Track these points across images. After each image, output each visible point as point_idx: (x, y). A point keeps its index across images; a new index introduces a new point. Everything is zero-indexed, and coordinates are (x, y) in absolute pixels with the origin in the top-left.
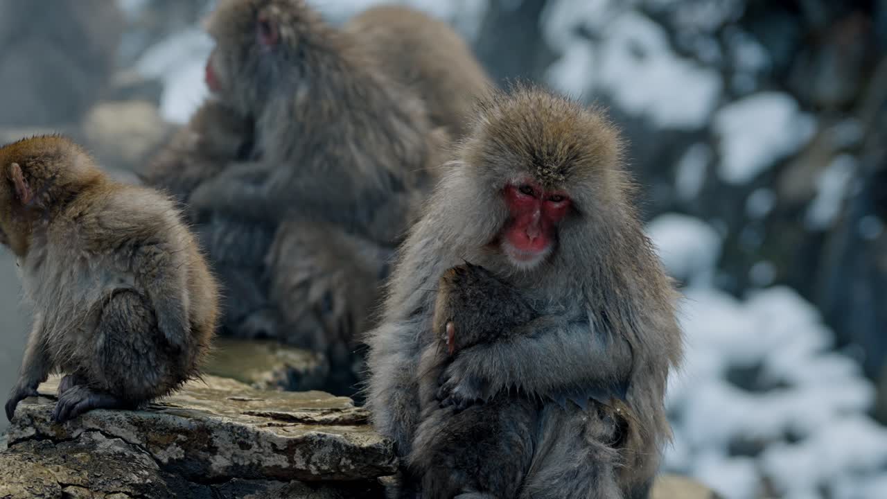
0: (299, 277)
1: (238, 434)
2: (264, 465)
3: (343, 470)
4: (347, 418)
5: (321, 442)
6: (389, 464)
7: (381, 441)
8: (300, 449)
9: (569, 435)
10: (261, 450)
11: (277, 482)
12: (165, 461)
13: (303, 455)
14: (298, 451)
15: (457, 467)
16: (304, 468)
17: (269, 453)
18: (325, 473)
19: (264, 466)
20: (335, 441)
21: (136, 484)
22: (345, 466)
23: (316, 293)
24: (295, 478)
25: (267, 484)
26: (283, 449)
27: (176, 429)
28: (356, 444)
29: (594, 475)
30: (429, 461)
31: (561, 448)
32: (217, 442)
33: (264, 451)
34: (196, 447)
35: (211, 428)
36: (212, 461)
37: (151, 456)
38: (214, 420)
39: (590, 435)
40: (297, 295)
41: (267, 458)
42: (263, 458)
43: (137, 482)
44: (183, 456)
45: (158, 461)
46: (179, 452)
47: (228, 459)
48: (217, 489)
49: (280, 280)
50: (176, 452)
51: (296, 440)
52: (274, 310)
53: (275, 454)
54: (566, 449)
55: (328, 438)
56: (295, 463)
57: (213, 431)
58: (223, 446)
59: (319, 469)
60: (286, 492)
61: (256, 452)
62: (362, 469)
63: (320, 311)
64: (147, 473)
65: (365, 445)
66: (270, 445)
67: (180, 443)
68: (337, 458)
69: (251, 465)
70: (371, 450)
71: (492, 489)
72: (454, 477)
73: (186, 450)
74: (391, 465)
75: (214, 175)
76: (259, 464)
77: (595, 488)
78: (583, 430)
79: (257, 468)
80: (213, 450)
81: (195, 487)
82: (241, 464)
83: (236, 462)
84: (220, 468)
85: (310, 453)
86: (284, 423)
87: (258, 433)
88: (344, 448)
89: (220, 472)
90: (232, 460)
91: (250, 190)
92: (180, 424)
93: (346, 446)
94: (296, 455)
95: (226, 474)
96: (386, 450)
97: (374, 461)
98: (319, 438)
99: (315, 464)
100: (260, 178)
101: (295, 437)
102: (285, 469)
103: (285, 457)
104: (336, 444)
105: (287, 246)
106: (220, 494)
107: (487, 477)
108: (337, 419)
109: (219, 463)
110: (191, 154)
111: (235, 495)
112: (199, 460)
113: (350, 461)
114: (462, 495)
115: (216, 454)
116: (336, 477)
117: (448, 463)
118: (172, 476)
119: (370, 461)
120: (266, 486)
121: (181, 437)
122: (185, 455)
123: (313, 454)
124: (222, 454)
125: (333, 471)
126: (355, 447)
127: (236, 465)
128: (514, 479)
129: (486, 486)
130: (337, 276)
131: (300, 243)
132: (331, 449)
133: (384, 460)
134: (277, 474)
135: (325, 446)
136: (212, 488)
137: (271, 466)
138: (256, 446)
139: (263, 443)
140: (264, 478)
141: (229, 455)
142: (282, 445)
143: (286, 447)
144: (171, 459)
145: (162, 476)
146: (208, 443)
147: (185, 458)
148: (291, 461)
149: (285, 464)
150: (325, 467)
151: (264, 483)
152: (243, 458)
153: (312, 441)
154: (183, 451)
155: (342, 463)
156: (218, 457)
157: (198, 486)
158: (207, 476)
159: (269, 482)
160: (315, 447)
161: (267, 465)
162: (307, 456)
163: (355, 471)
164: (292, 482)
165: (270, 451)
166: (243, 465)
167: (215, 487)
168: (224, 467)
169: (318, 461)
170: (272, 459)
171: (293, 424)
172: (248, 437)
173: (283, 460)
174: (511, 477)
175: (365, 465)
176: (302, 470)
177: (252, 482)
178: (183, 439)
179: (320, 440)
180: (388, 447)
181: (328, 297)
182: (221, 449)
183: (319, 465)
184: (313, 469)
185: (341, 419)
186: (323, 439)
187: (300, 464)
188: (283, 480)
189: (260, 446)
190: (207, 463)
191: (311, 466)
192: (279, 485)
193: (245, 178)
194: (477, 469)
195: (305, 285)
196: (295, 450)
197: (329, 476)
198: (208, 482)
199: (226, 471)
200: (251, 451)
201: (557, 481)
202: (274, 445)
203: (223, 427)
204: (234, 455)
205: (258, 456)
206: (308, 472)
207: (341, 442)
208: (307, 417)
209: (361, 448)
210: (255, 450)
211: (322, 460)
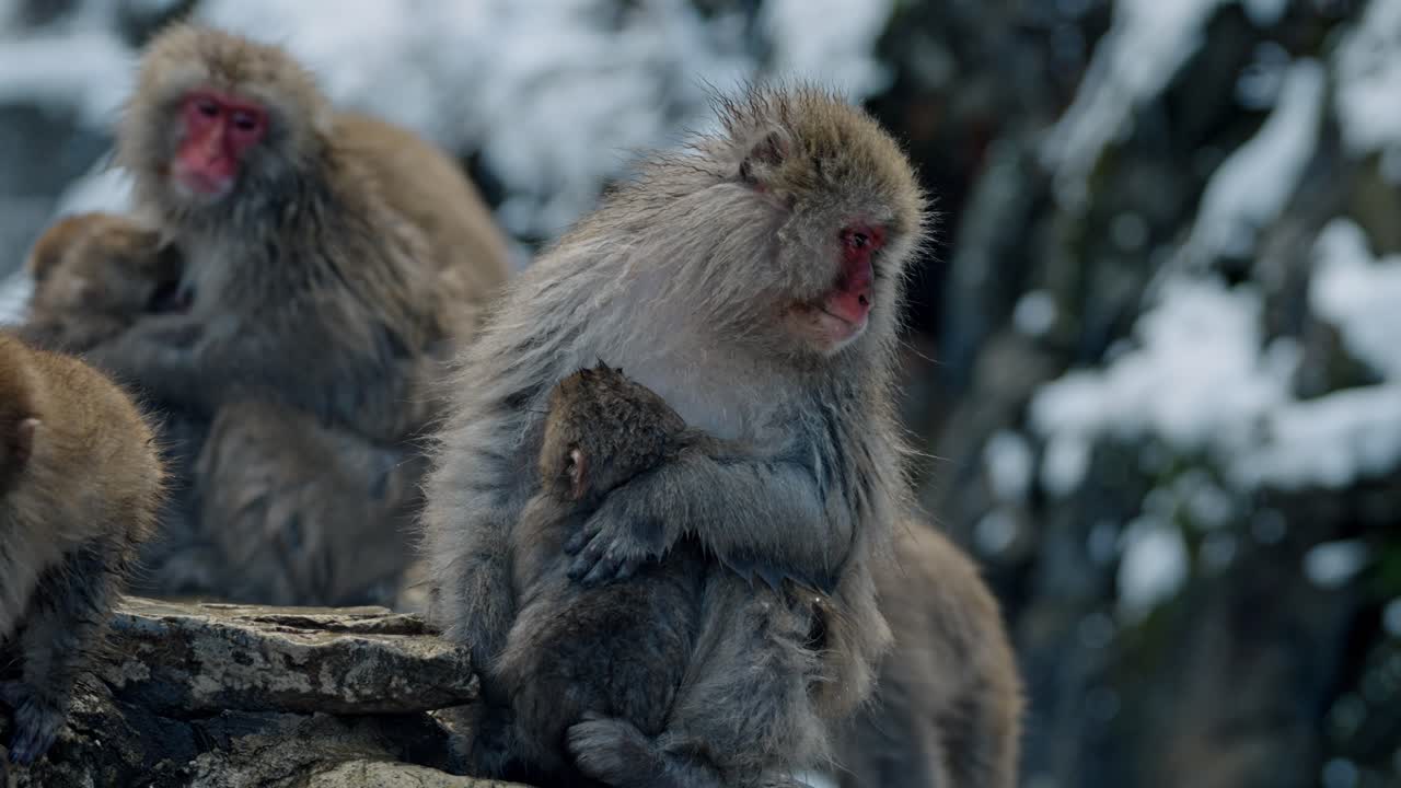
0: (250, 493)
1: (233, 641)
2: (273, 688)
3: (395, 696)
4: (393, 623)
5: (360, 654)
6: (464, 685)
7: (452, 650)
8: (328, 663)
9: (741, 629)
10: (269, 666)
11: (292, 715)
12: (121, 684)
13: (334, 674)
14: (325, 667)
15: (577, 678)
16: (335, 693)
17: (281, 671)
18: (367, 700)
19: (272, 690)
20: (381, 651)
21: (82, 713)
22: (398, 689)
23: (277, 517)
24: (320, 710)
25: (277, 718)
26: (302, 663)
27: (138, 634)
28: (414, 655)
29: (781, 694)
30: (532, 667)
31: (729, 648)
32: (201, 654)
33: (273, 667)
34: (168, 663)
35: (191, 631)
36: (193, 684)
37: (99, 677)
38: (195, 620)
39: (775, 630)
40: (248, 521)
41: (278, 679)
42: (271, 677)
43: (83, 711)
44: (148, 676)
45: (111, 685)
46: (142, 670)
47: (217, 681)
48: (201, 727)
49: (220, 497)
50: (139, 672)
51: (322, 649)
52: (210, 547)
53: (290, 672)
54: (738, 650)
55: (371, 646)
56: (320, 684)
57: (193, 638)
58: (209, 660)
59: (357, 694)
60: (307, 729)
61: (260, 669)
62: (423, 694)
63: (282, 547)
64: (95, 699)
65: (429, 656)
66: (281, 657)
67: (143, 656)
68: (385, 677)
69: (254, 688)
70: (438, 662)
71: (629, 712)
72: (571, 693)
73: (152, 667)
74: (468, 688)
75: (114, 335)
76: (266, 689)
77: (784, 713)
78: (764, 622)
79: (261, 694)
80: (194, 667)
81: (167, 725)
82: (237, 686)
83: (229, 684)
84: (205, 695)
85: (343, 669)
86: (299, 630)
87: (263, 638)
88: (396, 661)
89: (206, 701)
90: (224, 683)
91: (171, 356)
92: (144, 626)
93: (399, 657)
94: (322, 673)
95: (214, 704)
96: (460, 664)
97: (442, 681)
98: (357, 647)
99: (351, 686)
100: (188, 338)
101: (321, 645)
102: (306, 695)
103: (305, 676)
104: (383, 655)
105: (229, 447)
106: (206, 735)
107: (623, 691)
108: (378, 625)
109: (204, 686)
110: (72, 310)
111: (229, 735)
112: (174, 683)
113: (405, 681)
114: (582, 725)
115: (198, 674)
116: (385, 707)
117: (564, 670)
118: (133, 706)
119: (436, 681)
120: (274, 720)
121: (146, 647)
122: (150, 673)
123: (348, 671)
124: (209, 673)
125: (378, 697)
126: (413, 658)
127: (230, 690)
128: (663, 697)
129: (621, 707)
130: (310, 492)
131: (250, 440)
132: (376, 663)
133: (457, 679)
134: (295, 704)
135: (367, 658)
136: (193, 726)
137: (283, 690)
138: (261, 660)
139: (272, 655)
140: (274, 710)
141: (219, 675)
142: (301, 656)
143: (306, 660)
144: (129, 682)
145: (117, 706)
146: (187, 656)
147: (152, 679)
148: (315, 682)
149: (305, 688)
150: (368, 692)
151: (272, 717)
152: (240, 679)
153: (347, 650)
154: (148, 669)
155: (393, 684)
156: (202, 678)
157: (171, 722)
158: (186, 707)
159: (282, 715)
160: (351, 659)
161: (277, 689)
162: (340, 673)
163: (412, 696)
164: (317, 714)
165: (281, 667)
166: (241, 690)
167: (196, 724)
168: (211, 694)
169: (356, 682)
170: (284, 679)
171: (312, 631)
172: (246, 646)
173: (303, 681)
174: (658, 693)
175: (429, 687)
176: (331, 696)
177: (255, 716)
178: (147, 650)
179: (359, 649)
180: (464, 659)
181: (296, 523)
182: (208, 665)
183: (357, 687)
184: (349, 695)
185: (384, 624)
186: (363, 647)
187: (329, 687)
188: (302, 712)
189: (267, 659)
190: (186, 687)
191: (346, 689)
192: (296, 720)
193: (163, 337)
194: (607, 680)
195: (259, 506)
196: (320, 664)
197: (372, 705)
198: (187, 717)
199: (214, 699)
200: (253, 668)
201: (725, 699)
202: (288, 658)
203: (209, 631)
204: (227, 674)
205: (263, 676)
206: (339, 699)
207: (391, 651)
208: (333, 622)
209: (422, 661)
210: (258, 665)
211: (361, 680)
